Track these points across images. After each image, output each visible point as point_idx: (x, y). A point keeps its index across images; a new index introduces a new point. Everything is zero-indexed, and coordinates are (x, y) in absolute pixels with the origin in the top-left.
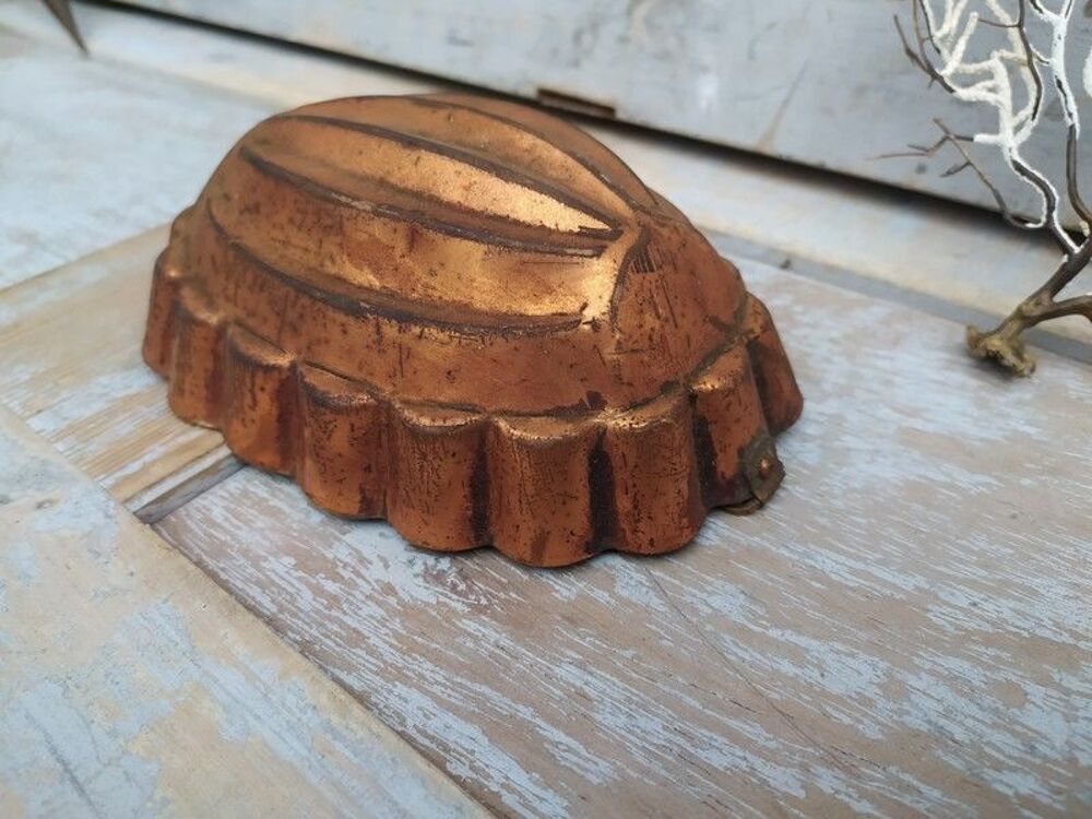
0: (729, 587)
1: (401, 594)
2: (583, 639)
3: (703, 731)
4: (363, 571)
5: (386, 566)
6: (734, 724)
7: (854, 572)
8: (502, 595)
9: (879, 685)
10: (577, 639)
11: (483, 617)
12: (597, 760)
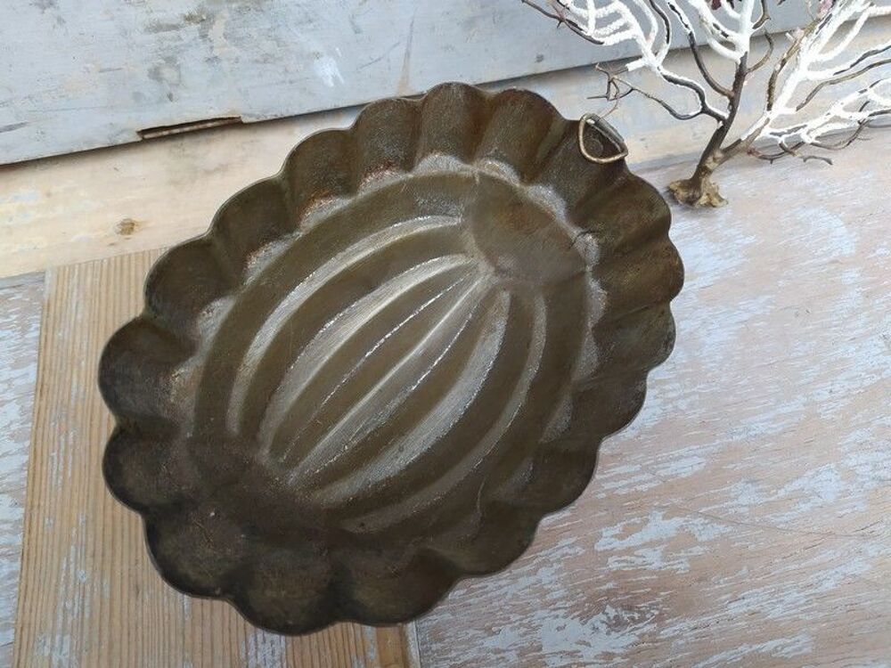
0: (740, 485)
1: (617, 651)
2: (719, 583)
3: (812, 576)
4: (581, 660)
5: (588, 645)
6: (816, 560)
7: (774, 420)
8: (658, 600)
9: (842, 479)
10: (717, 587)
11: (668, 621)
12: (797, 638)
